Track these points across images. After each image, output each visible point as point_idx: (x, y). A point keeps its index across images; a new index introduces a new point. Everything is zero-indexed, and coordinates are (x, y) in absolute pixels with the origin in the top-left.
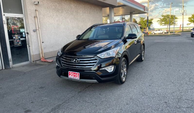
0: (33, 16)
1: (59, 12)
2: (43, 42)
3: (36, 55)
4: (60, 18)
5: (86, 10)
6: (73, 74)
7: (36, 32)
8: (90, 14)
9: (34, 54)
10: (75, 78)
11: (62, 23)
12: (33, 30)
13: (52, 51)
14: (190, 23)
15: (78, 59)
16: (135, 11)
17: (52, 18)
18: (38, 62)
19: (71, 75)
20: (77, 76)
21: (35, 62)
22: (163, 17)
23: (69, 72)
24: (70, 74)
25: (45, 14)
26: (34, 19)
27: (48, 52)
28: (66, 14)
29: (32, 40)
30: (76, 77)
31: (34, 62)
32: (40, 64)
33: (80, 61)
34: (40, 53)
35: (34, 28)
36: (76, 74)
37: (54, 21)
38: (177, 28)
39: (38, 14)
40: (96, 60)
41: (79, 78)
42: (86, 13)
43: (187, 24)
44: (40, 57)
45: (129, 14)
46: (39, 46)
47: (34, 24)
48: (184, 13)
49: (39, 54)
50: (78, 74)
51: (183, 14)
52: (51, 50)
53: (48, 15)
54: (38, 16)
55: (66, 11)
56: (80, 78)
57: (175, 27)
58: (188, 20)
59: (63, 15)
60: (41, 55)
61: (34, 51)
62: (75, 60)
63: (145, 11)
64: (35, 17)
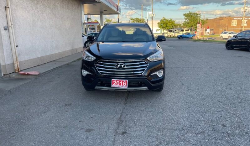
0: (4, 6)
1: (34, 2)
2: (17, 46)
3: (9, 64)
4: (36, 12)
5: (64, 3)
6: (118, 83)
7: (8, 30)
8: (68, 9)
9: (6, 64)
10: (121, 86)
11: (38, 19)
12: (4, 27)
13: (29, 59)
14: (159, 28)
15: (124, 64)
16: (106, 11)
17: (27, 11)
18: (14, 76)
19: (116, 84)
20: (125, 84)
21: (8, 75)
22: (132, 21)
23: (112, 80)
24: (113, 83)
25: (18, 4)
26: (5, 11)
27: (24, 60)
28: (42, 6)
29: (3, 43)
30: (123, 85)
31: (5, 76)
32: (18, 78)
33: (127, 66)
34: (15, 63)
35: (5, 25)
36: (123, 81)
37: (29, 15)
39: (9, 3)
40: (146, 63)
41: (127, 86)
42: (64, 7)
43: (157, 30)
44: (14, 68)
45: (99, 13)
46: (13, 51)
47: (5, 19)
48: (153, 17)
49: (13, 64)
50: (125, 82)
51: (152, 19)
52: (27, 58)
53: (22, 6)
54: (10, 7)
55: (42, 2)
56: (129, 86)
58: (157, 25)
59: (39, 7)
60: (16, 65)
61: (6, 59)
62: (121, 65)
63: (118, 12)
64: (5, 8)
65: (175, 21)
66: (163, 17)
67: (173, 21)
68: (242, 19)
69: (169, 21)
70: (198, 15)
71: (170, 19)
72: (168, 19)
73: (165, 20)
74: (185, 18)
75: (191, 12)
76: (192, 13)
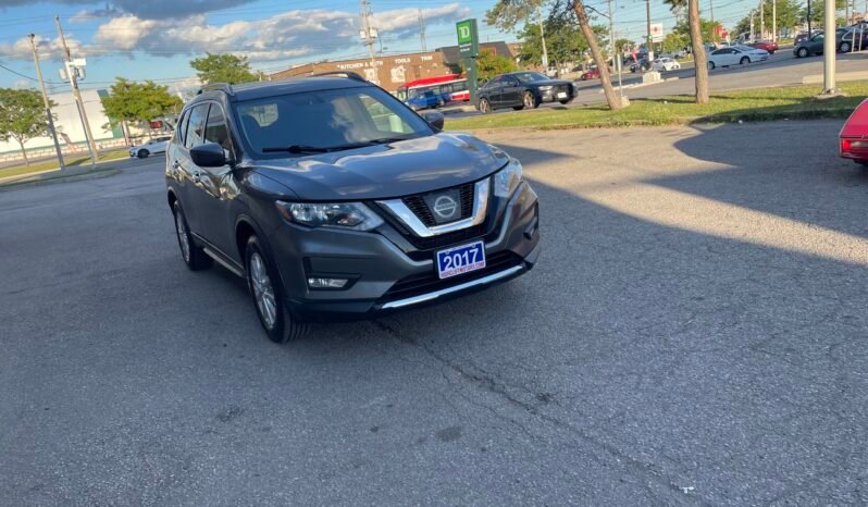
14: (112, 120)
38: (47, 150)
43: (103, 127)
57: (26, 146)
58: (102, 109)
65: (166, 88)
66: (118, 78)
67: (159, 88)
68: (361, 65)
69: (145, 89)
70: (238, 61)
71: (145, 84)
72: (138, 83)
73: (128, 87)
74: (199, 75)
75: (213, 54)
76: (217, 57)
